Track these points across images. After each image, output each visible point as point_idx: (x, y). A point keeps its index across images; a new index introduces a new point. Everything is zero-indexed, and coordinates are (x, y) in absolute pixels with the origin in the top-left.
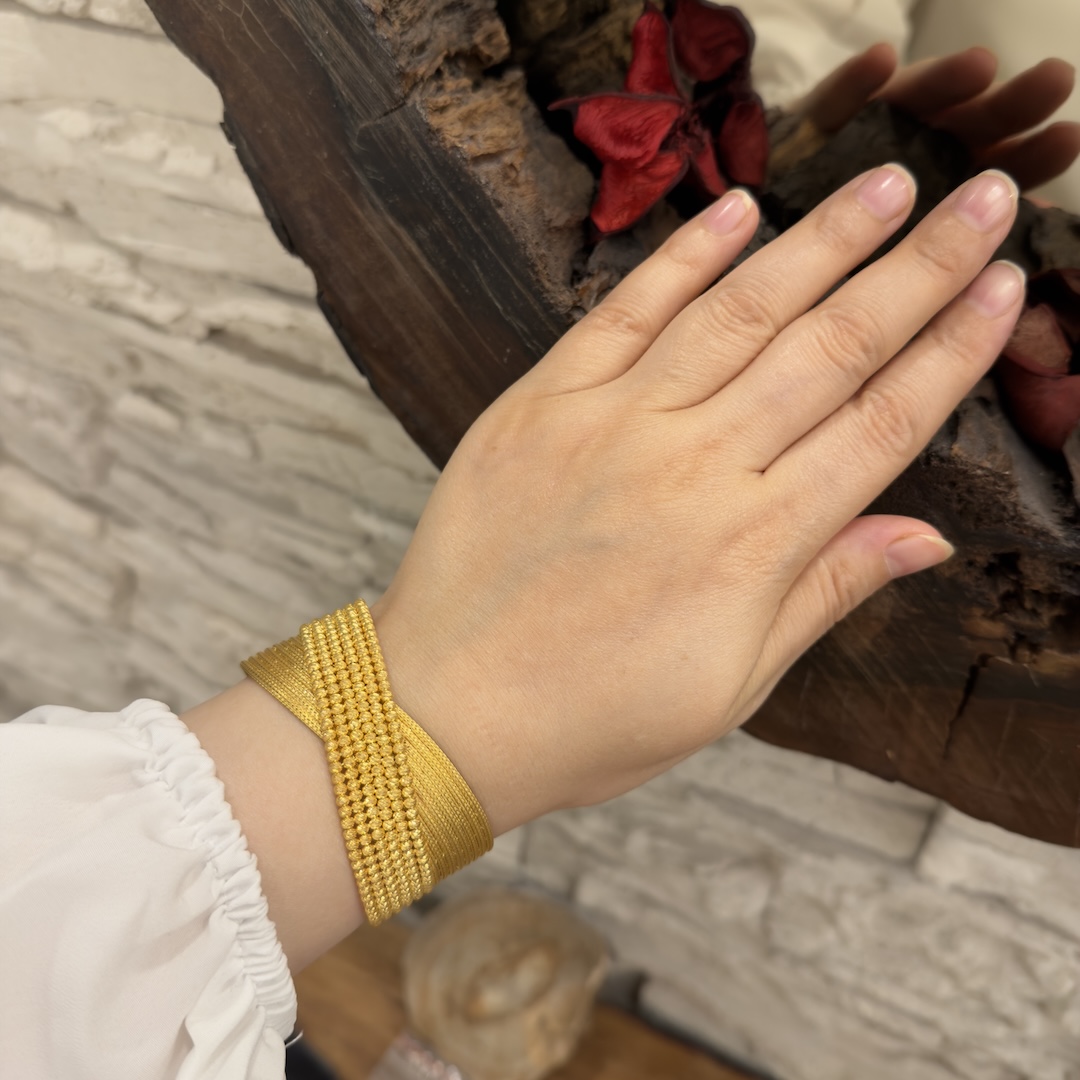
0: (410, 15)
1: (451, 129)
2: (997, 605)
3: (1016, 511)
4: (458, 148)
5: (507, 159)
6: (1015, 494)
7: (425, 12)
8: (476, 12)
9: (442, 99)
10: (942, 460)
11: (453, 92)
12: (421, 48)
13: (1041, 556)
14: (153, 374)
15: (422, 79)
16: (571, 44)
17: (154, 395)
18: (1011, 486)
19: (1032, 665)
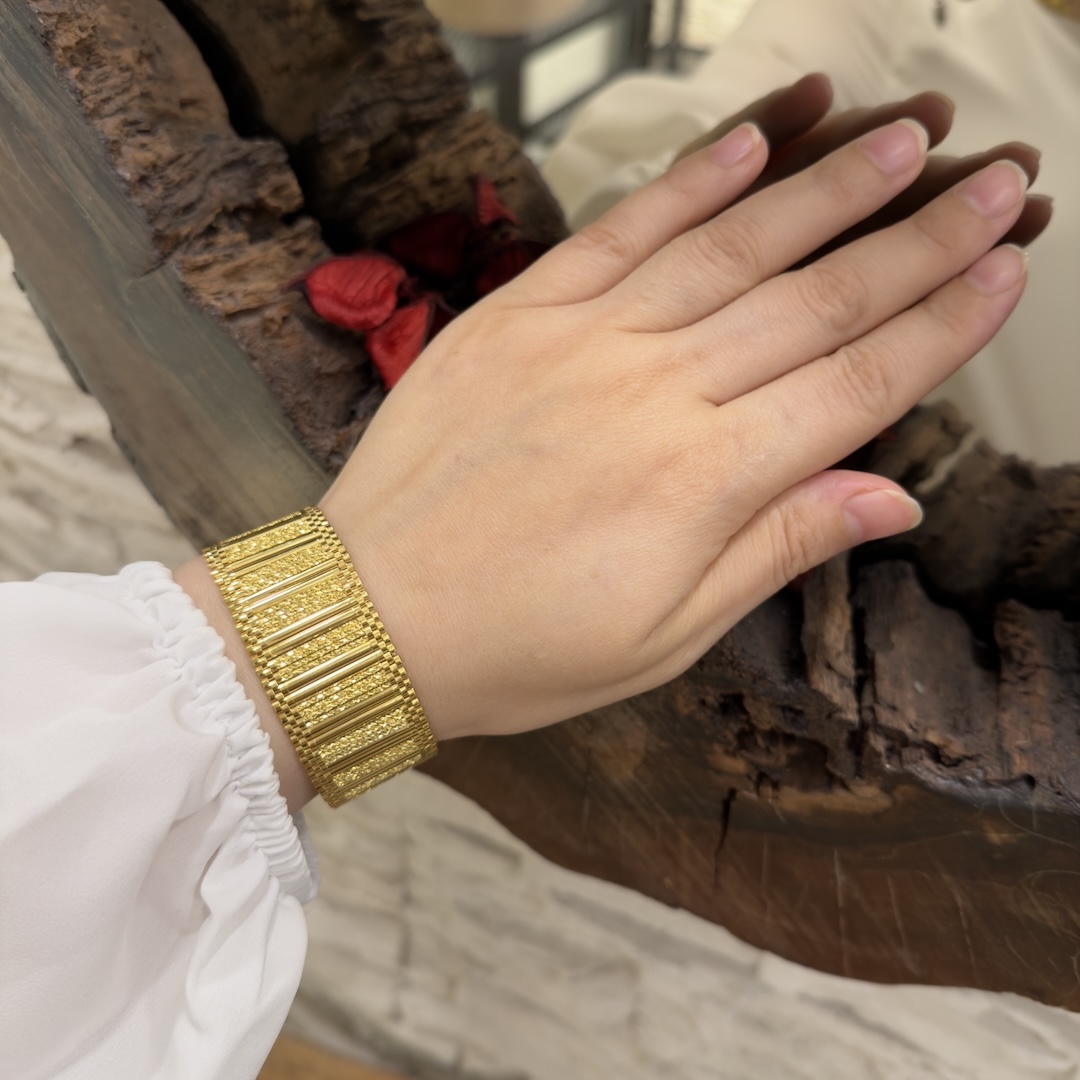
0: (177, 178)
1: (208, 286)
2: (735, 743)
4: (213, 307)
5: (270, 313)
7: (198, 172)
8: (262, 167)
9: (201, 259)
11: (225, 247)
12: (188, 208)
13: (763, 698)
14: (28, 478)
15: (187, 237)
16: (372, 190)
17: (30, 497)
19: (776, 800)
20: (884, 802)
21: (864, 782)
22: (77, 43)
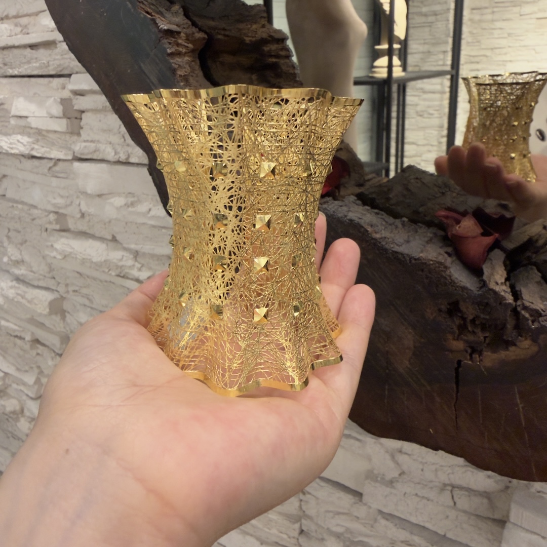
2: (457, 331)
3: (451, 280)
6: (449, 271)
10: (415, 259)
13: (467, 300)
18: (446, 268)
19: (481, 362)
20: (535, 349)
21: (523, 339)
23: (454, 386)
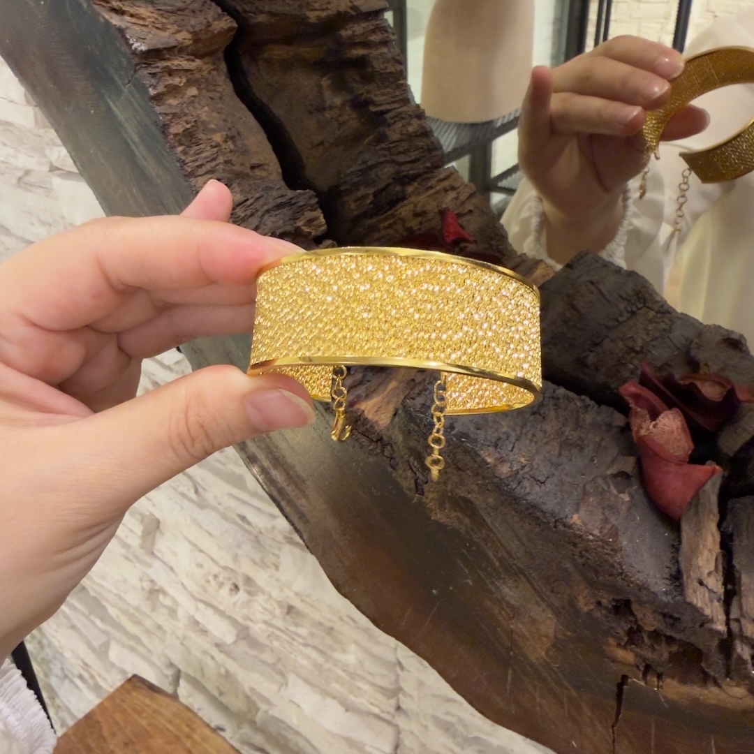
2: (626, 639)
3: (622, 570)
6: (620, 556)
8: (300, 207)
10: (565, 525)
13: (647, 605)
18: (615, 551)
19: (660, 690)
21: (733, 683)
22: (184, 131)
23: (614, 704)
